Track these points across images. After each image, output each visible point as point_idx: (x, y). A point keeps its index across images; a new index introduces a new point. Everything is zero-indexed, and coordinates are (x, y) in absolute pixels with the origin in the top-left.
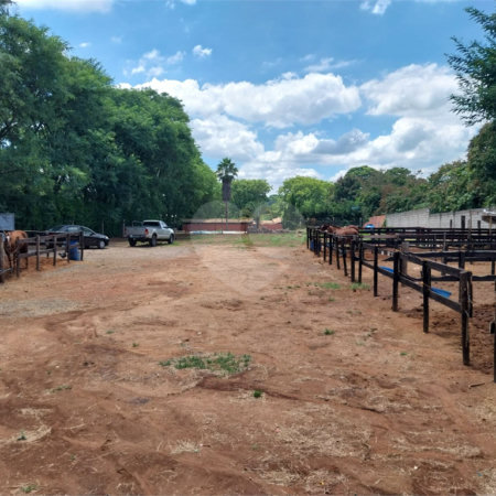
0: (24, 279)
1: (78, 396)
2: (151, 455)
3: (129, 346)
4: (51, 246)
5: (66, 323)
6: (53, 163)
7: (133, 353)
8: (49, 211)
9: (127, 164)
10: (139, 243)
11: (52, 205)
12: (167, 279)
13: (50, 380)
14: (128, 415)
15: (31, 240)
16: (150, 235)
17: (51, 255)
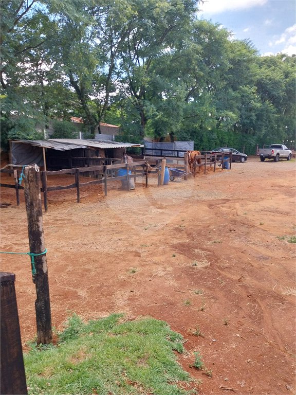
0: (197, 178)
1: (226, 248)
2: (269, 292)
3: (257, 224)
4: (213, 160)
5: (220, 206)
6: (217, 109)
7: (260, 228)
8: (214, 139)
9: (263, 107)
10: (267, 159)
11: (215, 135)
12: (285, 184)
13: (210, 236)
14: (255, 264)
15: (203, 156)
16: (275, 154)
17: (213, 165)
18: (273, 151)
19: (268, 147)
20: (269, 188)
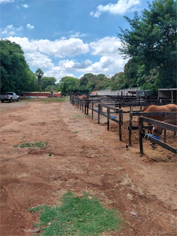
2: (10, 179)
7: (3, 143)
10: (5, 101)
12: (16, 115)
16: (9, 98)
18: (8, 96)
19: (5, 94)
20: (7, 118)
